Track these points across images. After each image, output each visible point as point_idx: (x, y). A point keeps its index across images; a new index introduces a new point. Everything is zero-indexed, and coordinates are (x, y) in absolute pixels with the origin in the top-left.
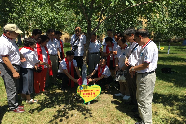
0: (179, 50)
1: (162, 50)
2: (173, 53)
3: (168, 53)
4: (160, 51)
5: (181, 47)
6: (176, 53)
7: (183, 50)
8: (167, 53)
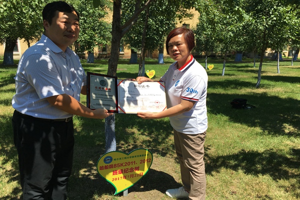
0: (234, 69)
1: (210, 69)
2: (229, 75)
3: (223, 75)
4: (208, 71)
5: (235, 64)
6: (233, 75)
7: (240, 69)
8: (221, 75)
